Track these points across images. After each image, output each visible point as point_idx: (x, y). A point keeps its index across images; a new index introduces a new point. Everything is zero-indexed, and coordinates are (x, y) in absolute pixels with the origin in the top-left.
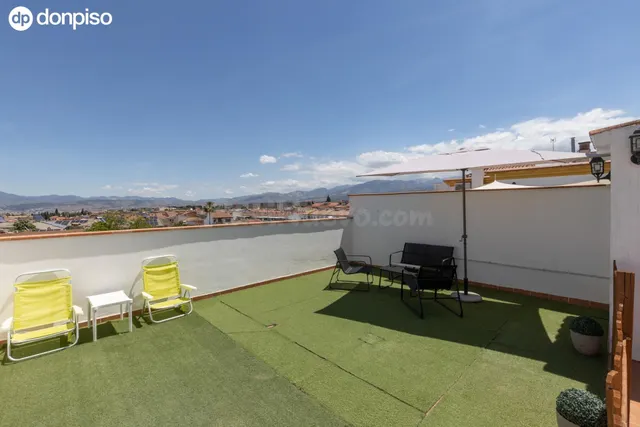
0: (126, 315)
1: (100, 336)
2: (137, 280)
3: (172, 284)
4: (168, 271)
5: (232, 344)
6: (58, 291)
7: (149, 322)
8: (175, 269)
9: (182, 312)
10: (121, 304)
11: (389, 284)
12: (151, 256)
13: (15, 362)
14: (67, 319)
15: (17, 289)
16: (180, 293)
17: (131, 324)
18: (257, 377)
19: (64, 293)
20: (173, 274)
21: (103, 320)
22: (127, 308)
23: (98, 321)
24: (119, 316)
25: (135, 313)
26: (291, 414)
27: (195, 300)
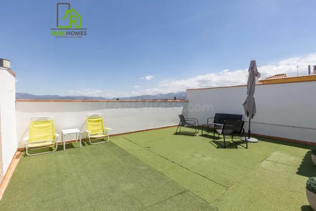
0: (79, 141)
1: (66, 148)
2: (84, 124)
3: (100, 127)
4: (98, 121)
5: (128, 154)
6: (49, 126)
7: (89, 144)
8: (101, 120)
9: (104, 141)
10: (76, 133)
11: (207, 133)
12: (91, 113)
13: (29, 156)
14: (52, 140)
15: (31, 124)
16: (103, 132)
17: (81, 145)
18: (140, 168)
19: (51, 127)
20: (100, 123)
21: (68, 142)
22: (79, 137)
23: (66, 142)
24: (75, 141)
25: (82, 140)
26: (157, 184)
27: (110, 136)
